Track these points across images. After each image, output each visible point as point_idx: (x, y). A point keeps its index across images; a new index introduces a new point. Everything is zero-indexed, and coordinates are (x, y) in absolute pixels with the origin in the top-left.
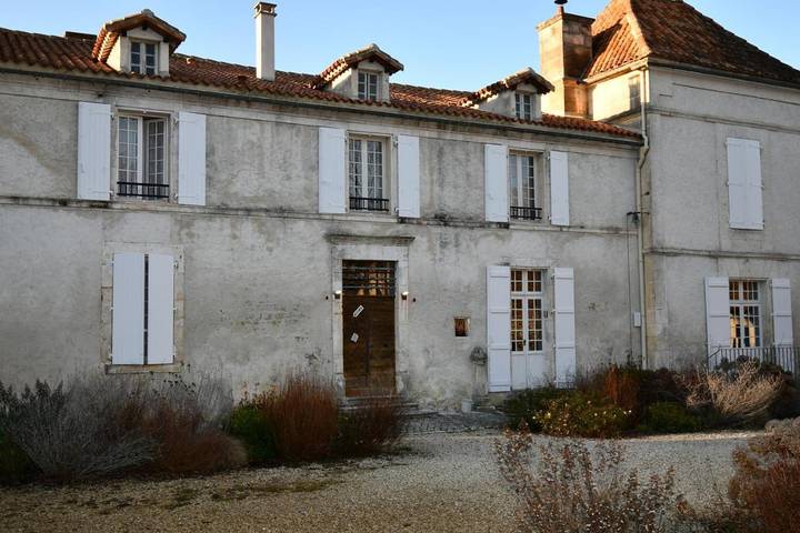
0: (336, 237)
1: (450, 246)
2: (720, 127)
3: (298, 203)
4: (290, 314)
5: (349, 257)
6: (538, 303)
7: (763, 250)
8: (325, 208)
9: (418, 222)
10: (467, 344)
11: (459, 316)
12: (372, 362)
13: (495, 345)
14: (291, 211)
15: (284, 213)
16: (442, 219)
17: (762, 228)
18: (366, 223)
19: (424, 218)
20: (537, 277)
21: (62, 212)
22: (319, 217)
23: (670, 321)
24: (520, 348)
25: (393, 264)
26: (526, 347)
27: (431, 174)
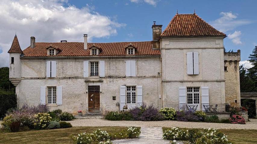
0: (87, 82)
1: (111, 82)
2: (185, 50)
3: (80, 75)
4: (78, 96)
5: (89, 85)
6: (135, 93)
7: (199, 80)
8: (84, 76)
9: (104, 78)
10: (116, 102)
11: (113, 96)
12: (95, 105)
13: (122, 102)
14: (78, 77)
15: (76, 78)
16: (110, 77)
17: (199, 74)
18: (94, 78)
19: (105, 77)
20: (134, 88)
21: (38, 80)
22: (83, 78)
23: (167, 97)
24: (130, 103)
25: (99, 86)
26: (131, 103)
27: (108, 68)
